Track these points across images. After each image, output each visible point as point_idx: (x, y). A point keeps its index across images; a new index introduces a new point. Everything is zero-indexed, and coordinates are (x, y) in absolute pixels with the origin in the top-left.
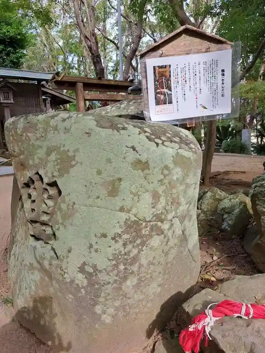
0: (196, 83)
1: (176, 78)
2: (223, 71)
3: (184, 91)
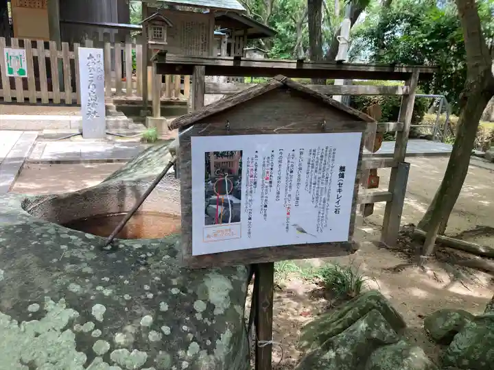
0: (291, 187)
1: (251, 176)
2: (342, 169)
3: (266, 200)
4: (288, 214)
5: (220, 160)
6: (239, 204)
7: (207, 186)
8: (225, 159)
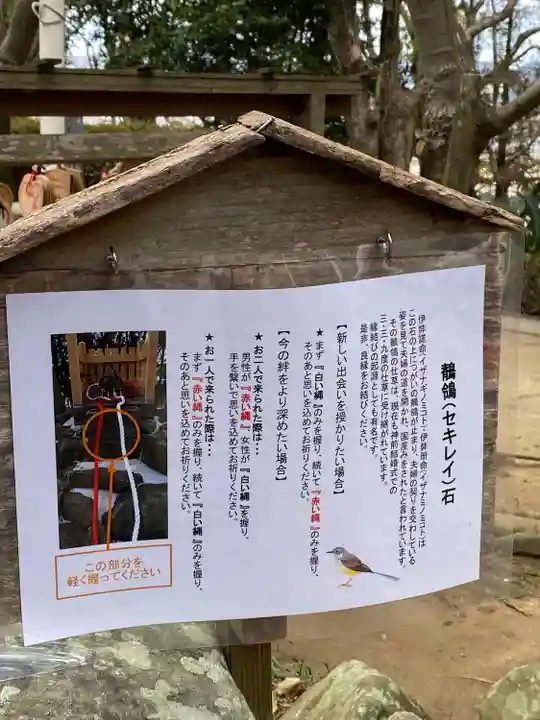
0: (318, 440)
1: (197, 407)
2: (449, 371)
3: (245, 479)
4: (316, 518)
5: (97, 355)
6: (164, 487)
7: (61, 433)
8: (112, 355)
